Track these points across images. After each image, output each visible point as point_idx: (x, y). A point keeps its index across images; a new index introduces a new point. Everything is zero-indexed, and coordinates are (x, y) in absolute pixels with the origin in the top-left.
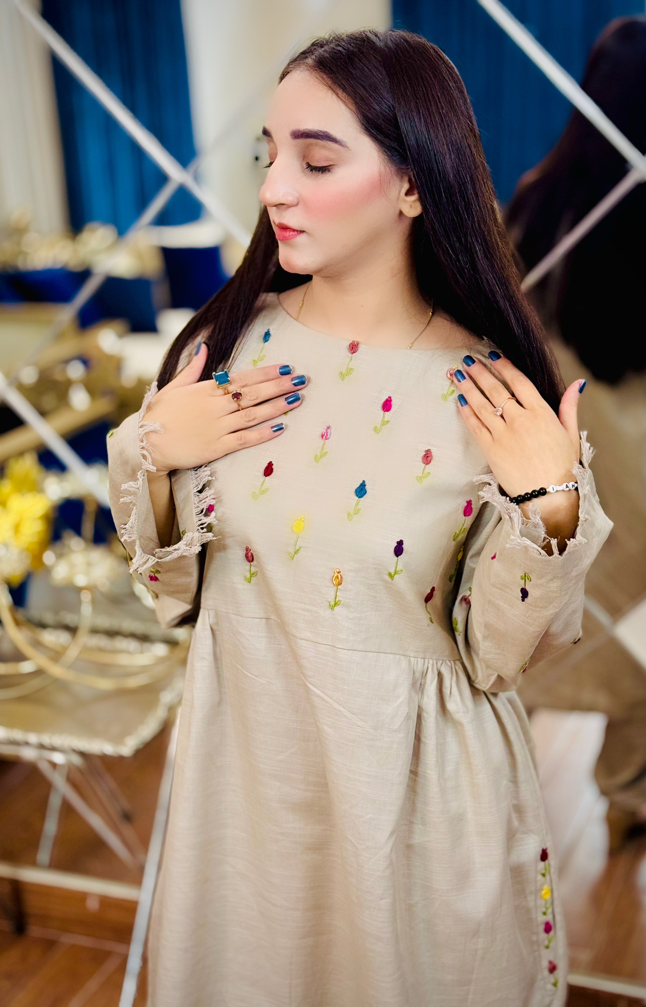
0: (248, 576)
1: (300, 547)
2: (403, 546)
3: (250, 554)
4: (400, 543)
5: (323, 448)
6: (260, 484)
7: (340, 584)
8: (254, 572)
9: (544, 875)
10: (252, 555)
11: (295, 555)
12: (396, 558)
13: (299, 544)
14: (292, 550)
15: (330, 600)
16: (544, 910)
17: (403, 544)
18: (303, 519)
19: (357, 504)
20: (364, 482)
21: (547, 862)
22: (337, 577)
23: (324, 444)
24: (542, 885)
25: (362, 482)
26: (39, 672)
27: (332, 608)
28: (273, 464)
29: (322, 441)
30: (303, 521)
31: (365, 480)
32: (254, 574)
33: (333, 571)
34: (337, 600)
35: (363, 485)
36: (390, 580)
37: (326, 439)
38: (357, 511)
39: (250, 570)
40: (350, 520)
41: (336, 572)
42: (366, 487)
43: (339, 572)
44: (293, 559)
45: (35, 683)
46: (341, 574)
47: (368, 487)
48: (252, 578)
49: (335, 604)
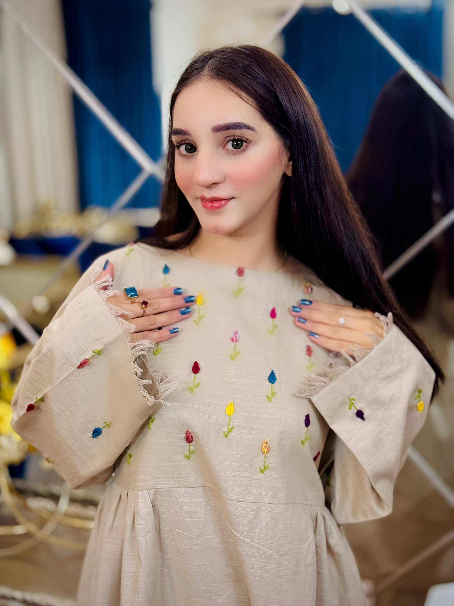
0: (188, 454)
1: (233, 427)
2: (310, 418)
3: (190, 436)
4: (308, 417)
5: (235, 349)
6: (192, 380)
7: (268, 452)
8: (193, 450)
10: (192, 437)
11: (229, 433)
12: (306, 428)
13: (233, 423)
14: (226, 430)
15: (260, 466)
18: (233, 405)
19: (272, 389)
20: (272, 371)
22: (266, 447)
23: (235, 346)
26: (28, 535)
27: (262, 472)
28: (198, 364)
29: (233, 344)
31: (273, 369)
32: (193, 452)
33: (261, 442)
34: (266, 464)
35: (273, 374)
36: (302, 446)
37: (236, 341)
38: (274, 394)
39: (190, 449)
40: (270, 402)
41: (264, 443)
42: (275, 374)
43: (267, 443)
44: (227, 436)
45: (27, 544)
46: (268, 444)
47: (277, 375)
48: (191, 456)
49: (264, 469)
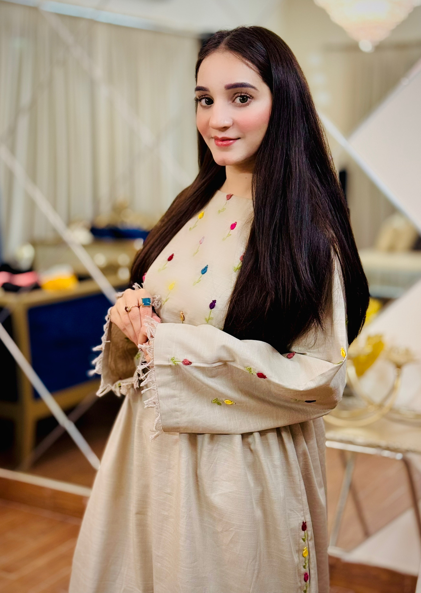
2: (215, 304)
4: (214, 302)
5: (198, 249)
9: (304, 540)
12: (210, 310)
13: (169, 296)
16: (304, 564)
17: (216, 302)
19: (201, 278)
21: (306, 531)
23: (199, 246)
24: (303, 546)
25: (206, 266)
28: (173, 255)
30: (174, 284)
31: (208, 265)
37: (201, 244)
38: (199, 282)
40: (194, 286)
42: (208, 269)
